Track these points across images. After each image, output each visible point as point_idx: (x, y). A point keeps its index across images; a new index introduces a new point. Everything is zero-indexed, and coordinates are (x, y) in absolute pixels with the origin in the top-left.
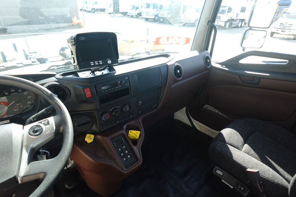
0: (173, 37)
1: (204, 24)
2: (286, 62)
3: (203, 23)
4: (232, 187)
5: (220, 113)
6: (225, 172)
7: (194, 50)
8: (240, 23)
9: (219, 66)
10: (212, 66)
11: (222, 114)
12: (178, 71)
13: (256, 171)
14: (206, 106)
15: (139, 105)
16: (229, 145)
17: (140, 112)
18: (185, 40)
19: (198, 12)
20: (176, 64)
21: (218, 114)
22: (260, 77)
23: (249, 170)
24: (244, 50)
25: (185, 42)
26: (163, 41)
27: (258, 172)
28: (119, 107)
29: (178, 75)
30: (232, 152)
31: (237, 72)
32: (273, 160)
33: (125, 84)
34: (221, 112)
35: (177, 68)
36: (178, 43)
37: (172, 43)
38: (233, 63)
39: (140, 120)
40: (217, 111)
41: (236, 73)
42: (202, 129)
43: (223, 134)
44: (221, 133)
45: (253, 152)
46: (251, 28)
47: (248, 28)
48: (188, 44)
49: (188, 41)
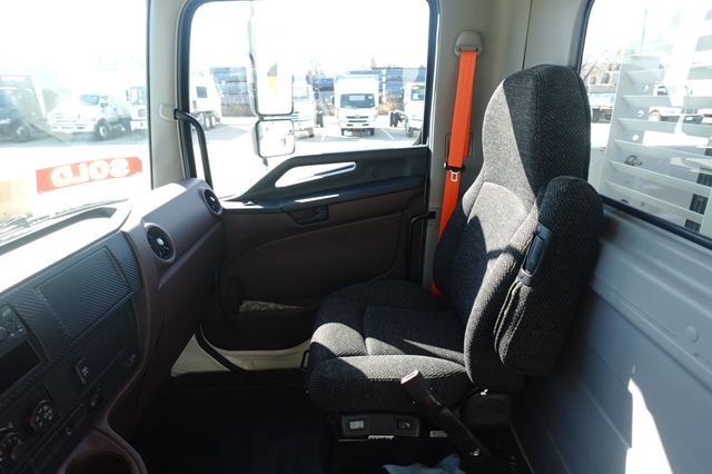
0: (89, 163)
1: (165, 118)
2: (352, 166)
3: (161, 116)
4: (391, 437)
5: (280, 307)
6: (367, 416)
7: (163, 183)
8: (207, 120)
10: (224, 210)
11: (286, 307)
12: (160, 241)
13: (416, 373)
14: (244, 305)
15: (83, 380)
16: (344, 358)
17: (93, 404)
18: (125, 164)
19: (97, 103)
20: (146, 225)
21: (276, 310)
22: (326, 204)
23: (404, 380)
24: (266, 163)
25: (127, 171)
26: (62, 176)
27: (419, 374)
28: (11, 426)
29: (165, 251)
30: (359, 367)
31: (280, 206)
32: (418, 342)
33: (9, 334)
34: (282, 304)
35: (154, 233)
36: (110, 177)
37: (91, 180)
38: (264, 191)
39: (105, 425)
40: (272, 305)
41: (281, 208)
42: (256, 362)
43: (320, 341)
44: (314, 343)
46: (262, 118)
47: (257, 119)
48: (138, 174)
49: (135, 165)
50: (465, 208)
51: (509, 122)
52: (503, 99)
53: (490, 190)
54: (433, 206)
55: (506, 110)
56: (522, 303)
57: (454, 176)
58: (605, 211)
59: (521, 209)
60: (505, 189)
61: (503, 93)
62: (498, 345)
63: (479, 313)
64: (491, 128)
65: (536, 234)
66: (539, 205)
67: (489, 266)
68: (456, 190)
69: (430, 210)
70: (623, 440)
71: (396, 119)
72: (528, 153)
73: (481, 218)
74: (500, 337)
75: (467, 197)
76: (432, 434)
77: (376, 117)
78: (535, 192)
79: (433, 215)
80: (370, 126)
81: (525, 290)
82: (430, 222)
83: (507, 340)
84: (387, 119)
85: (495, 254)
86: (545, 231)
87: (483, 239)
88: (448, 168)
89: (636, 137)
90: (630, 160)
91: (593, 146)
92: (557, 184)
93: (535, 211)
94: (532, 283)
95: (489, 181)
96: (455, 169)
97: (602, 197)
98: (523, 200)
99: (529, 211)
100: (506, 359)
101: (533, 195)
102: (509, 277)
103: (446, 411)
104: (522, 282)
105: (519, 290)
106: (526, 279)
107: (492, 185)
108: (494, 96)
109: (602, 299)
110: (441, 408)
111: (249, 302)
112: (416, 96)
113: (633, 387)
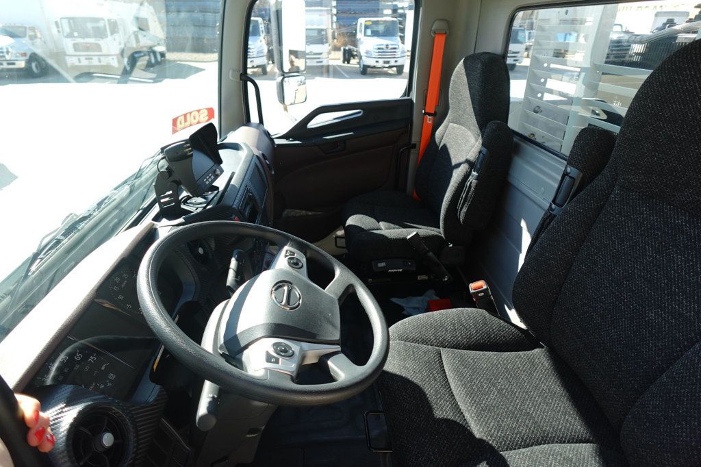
1: (234, 79)
2: (359, 112)
3: (231, 78)
4: (401, 270)
5: (310, 213)
6: (387, 260)
9: (284, 142)
11: (313, 213)
12: (268, 162)
13: (413, 235)
14: (285, 212)
16: (371, 231)
18: (206, 113)
20: (260, 152)
21: (307, 215)
22: (344, 139)
25: (208, 118)
26: (181, 122)
27: (417, 234)
30: (382, 234)
31: (314, 141)
32: (411, 223)
34: (311, 211)
37: (191, 125)
38: (300, 131)
41: (314, 143)
43: (353, 224)
45: (392, 225)
50: (437, 140)
51: (467, 87)
52: (463, 71)
53: (454, 128)
54: (414, 139)
55: (465, 78)
56: (472, 189)
57: (430, 119)
58: (515, 139)
59: (473, 140)
60: (463, 128)
61: (463, 68)
62: (460, 214)
63: (450, 198)
64: (455, 89)
65: (480, 152)
66: (482, 137)
67: (454, 174)
68: (430, 128)
69: (413, 142)
70: (517, 250)
71: (348, 56)
72: (477, 107)
73: (448, 146)
74: (461, 210)
75: (438, 133)
76: (419, 278)
77: (329, 53)
78: (481, 129)
79: (414, 146)
80: (325, 63)
81: (474, 182)
82: (412, 151)
83: (464, 210)
84: (340, 55)
85: (458, 165)
86: (485, 150)
87: (450, 159)
88: (426, 113)
89: (539, 95)
90: (537, 109)
91: (511, 100)
92: (491, 125)
93: (480, 141)
94: (478, 178)
95: (453, 122)
96: (430, 114)
97: (513, 131)
98: (474, 134)
99: (477, 140)
100: (464, 221)
101: (479, 131)
102: (466, 177)
103: (431, 254)
104: (472, 179)
105: (471, 183)
106: (474, 177)
107: (455, 125)
108: (457, 69)
109: (512, 185)
110: (428, 251)
111: (289, 210)
112: (369, 32)
113: (523, 224)
